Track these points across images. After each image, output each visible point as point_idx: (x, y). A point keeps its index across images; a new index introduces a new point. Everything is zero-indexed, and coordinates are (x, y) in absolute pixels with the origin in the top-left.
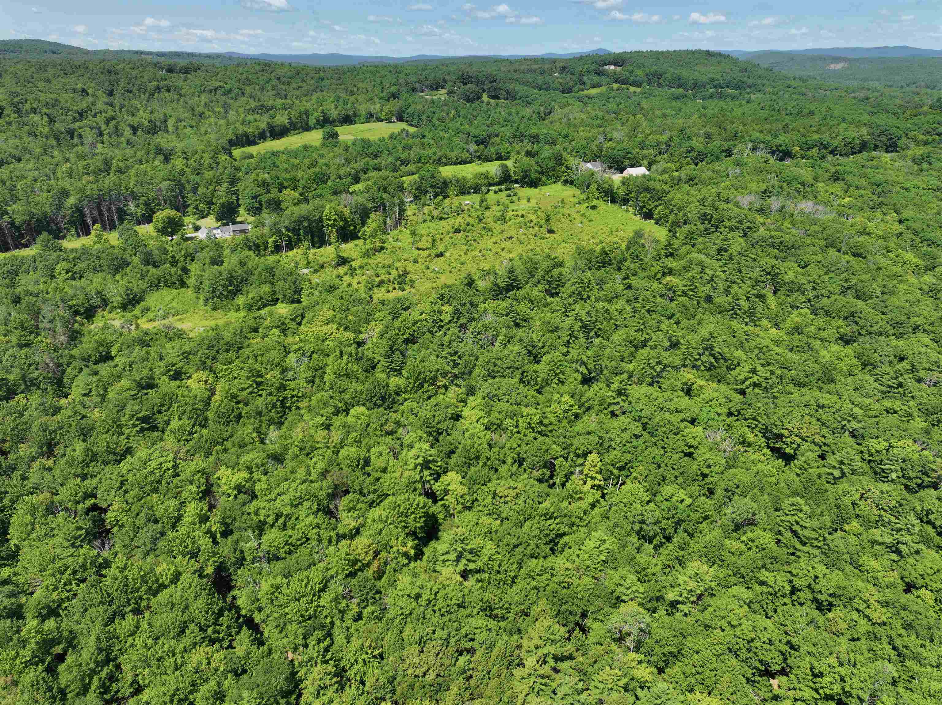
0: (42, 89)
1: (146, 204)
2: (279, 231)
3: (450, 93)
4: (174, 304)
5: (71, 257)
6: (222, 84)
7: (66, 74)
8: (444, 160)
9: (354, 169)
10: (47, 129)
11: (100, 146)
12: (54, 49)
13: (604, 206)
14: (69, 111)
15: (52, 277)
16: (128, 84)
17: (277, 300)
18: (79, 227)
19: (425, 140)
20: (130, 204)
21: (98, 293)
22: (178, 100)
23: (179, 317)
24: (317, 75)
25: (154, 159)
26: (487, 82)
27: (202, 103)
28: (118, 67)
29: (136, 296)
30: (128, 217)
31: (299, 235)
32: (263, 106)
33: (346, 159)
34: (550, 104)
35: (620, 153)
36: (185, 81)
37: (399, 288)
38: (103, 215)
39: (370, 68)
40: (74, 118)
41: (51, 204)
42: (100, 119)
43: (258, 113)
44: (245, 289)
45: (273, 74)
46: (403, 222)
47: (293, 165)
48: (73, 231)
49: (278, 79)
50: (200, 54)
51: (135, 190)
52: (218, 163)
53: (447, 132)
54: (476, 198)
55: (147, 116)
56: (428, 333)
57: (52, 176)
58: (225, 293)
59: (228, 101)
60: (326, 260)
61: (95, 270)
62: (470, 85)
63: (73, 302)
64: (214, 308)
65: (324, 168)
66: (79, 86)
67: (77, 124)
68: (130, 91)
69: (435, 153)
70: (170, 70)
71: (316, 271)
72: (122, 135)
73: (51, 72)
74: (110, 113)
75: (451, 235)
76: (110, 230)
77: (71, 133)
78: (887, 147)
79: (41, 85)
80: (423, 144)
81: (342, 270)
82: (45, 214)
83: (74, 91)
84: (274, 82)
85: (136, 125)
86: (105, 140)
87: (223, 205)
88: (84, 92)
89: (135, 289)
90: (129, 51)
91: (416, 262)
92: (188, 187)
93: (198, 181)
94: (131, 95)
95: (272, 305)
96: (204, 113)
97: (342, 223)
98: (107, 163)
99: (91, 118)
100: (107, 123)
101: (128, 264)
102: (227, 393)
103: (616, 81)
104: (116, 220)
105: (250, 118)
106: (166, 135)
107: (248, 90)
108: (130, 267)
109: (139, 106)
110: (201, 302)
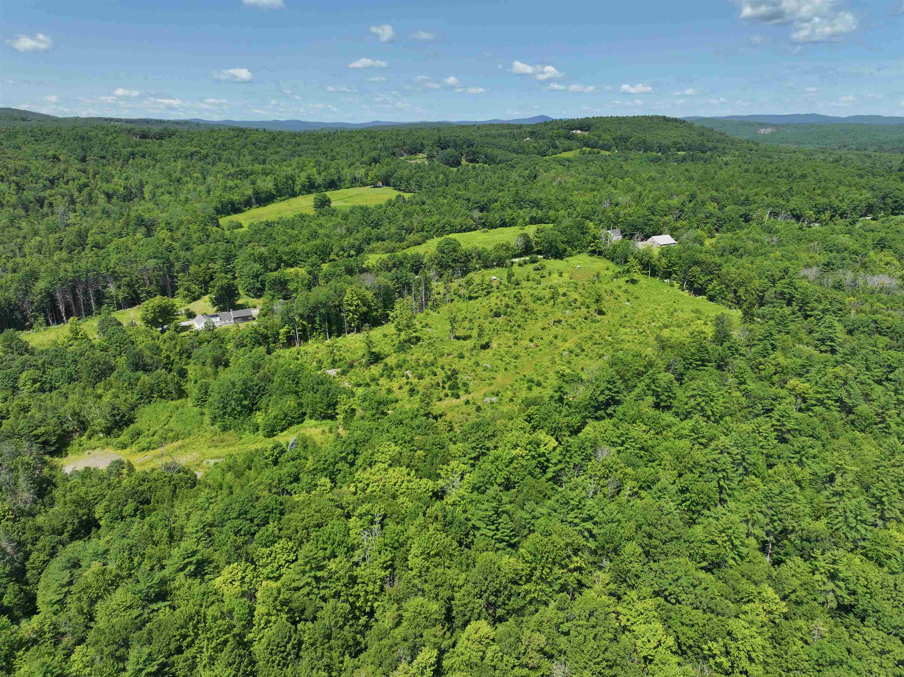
0: (12, 156)
1: (129, 285)
2: (291, 321)
3: (430, 157)
4: (172, 424)
5: (40, 361)
6: (198, 149)
7: (37, 141)
8: (448, 228)
9: (357, 240)
10: (14, 199)
11: (72, 215)
12: (24, 116)
13: (644, 281)
14: (39, 178)
15: (15, 389)
16: (102, 150)
17: (304, 414)
18: (49, 314)
19: (426, 207)
20: (110, 285)
21: (75, 414)
22: (154, 166)
23: (180, 442)
24: (294, 140)
25: (135, 232)
26: (464, 146)
27: (179, 168)
28: (92, 133)
29: (124, 416)
30: (107, 301)
31: (314, 322)
32: (243, 171)
33: (348, 230)
34: (535, 168)
35: (641, 220)
36: (160, 146)
37: (453, 395)
38: (78, 299)
39: (344, 134)
40: (45, 186)
41: (17, 290)
42: (72, 187)
43: (237, 179)
44: (263, 403)
45: (249, 139)
46: (430, 303)
47: (291, 237)
48: (41, 319)
49: (254, 144)
50: (168, 121)
51: (117, 269)
52: (208, 236)
53: (445, 197)
54: (503, 272)
55: (122, 182)
56: (529, 476)
57: (17, 251)
58: (239, 409)
59: (205, 166)
60: (355, 357)
61: (71, 379)
62: (449, 150)
63: (42, 429)
64: (225, 429)
65: (325, 239)
66: (51, 153)
67: (48, 192)
68: (103, 157)
69: (439, 221)
70: (144, 136)
71: (344, 373)
72: (96, 204)
73: (20, 140)
74: (83, 180)
75: (490, 319)
76: (86, 316)
77: (41, 202)
78: (893, 210)
79: (9, 152)
80: (423, 211)
81: (376, 370)
82: (8, 301)
83: (45, 157)
84: (251, 147)
85: (111, 192)
86: (77, 208)
87: (222, 288)
88: (56, 158)
89: (122, 407)
90: (100, 119)
91: (461, 356)
92: (178, 266)
93: (189, 257)
94: (105, 161)
95: (298, 423)
96: (181, 178)
97: (365, 309)
98: (82, 236)
99: (63, 185)
100: (80, 190)
101: (112, 369)
102: (276, 599)
103: (587, 145)
104: (93, 304)
105: (230, 183)
106: (142, 202)
107: (225, 155)
108: (115, 374)
109: (114, 172)
110: (207, 419)
